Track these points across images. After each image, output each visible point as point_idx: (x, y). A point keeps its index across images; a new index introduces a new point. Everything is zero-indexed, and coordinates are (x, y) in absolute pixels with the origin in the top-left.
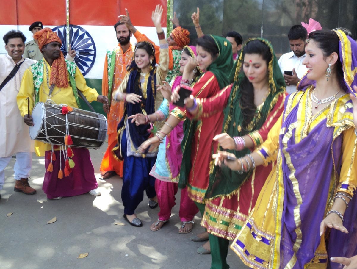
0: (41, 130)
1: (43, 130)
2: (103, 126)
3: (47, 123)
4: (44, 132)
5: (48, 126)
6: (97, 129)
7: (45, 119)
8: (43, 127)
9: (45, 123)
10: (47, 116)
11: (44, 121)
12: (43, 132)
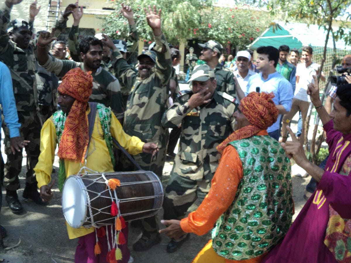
0: (86, 218)
1: (88, 218)
2: (158, 190)
3: (92, 209)
4: (90, 220)
5: (94, 212)
6: (152, 197)
7: (89, 204)
8: (88, 215)
9: (90, 209)
10: (90, 200)
11: (88, 208)
12: (88, 220)
